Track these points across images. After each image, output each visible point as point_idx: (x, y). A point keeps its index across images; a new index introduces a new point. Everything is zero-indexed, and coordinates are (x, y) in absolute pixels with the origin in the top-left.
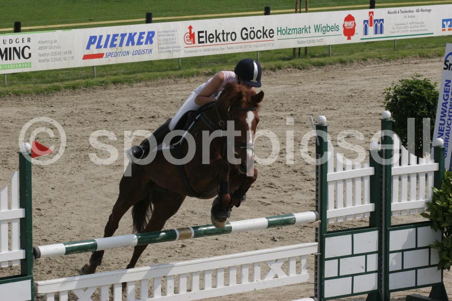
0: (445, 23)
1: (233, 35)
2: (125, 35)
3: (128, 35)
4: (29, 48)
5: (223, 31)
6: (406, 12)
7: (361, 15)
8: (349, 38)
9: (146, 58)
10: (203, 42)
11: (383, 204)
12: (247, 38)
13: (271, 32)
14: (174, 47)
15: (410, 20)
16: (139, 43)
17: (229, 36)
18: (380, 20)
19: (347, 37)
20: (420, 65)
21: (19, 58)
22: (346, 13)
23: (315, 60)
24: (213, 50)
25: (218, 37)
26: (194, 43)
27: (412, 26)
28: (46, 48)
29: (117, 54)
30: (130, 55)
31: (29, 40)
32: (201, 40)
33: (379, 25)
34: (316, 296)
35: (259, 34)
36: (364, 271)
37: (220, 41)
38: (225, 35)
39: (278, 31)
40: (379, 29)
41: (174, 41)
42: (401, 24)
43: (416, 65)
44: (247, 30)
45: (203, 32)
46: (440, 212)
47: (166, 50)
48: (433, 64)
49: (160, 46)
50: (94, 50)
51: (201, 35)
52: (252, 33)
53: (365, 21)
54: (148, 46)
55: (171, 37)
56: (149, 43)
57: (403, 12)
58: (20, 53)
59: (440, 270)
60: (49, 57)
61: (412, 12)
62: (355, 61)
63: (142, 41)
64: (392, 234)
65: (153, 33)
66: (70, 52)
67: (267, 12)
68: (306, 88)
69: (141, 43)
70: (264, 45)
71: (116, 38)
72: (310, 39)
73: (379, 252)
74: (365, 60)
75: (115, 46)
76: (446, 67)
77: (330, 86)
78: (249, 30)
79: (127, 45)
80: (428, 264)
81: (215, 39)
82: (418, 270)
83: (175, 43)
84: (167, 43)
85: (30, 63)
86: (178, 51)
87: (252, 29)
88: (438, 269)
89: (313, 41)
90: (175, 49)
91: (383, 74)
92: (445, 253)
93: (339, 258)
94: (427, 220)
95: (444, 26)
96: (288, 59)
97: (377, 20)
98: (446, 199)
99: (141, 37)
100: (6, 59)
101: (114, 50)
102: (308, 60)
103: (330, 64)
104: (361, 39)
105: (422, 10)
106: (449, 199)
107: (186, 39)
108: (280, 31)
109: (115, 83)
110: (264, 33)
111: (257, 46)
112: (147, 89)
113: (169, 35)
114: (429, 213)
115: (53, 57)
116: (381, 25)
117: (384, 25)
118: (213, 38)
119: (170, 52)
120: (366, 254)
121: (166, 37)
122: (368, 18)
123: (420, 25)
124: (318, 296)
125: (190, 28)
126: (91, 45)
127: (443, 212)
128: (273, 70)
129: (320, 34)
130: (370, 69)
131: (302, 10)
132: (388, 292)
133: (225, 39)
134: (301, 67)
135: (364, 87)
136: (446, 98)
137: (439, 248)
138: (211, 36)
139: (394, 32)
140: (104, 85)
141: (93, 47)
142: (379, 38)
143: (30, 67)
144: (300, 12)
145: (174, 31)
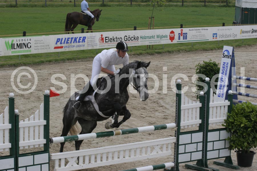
0: (214, 35)
1: (121, 39)
2: (73, 38)
3: (74, 38)
4: (30, 43)
5: (116, 37)
6: (197, 30)
7: (177, 31)
8: (172, 41)
9: (82, 48)
10: (107, 42)
11: (205, 120)
12: (127, 40)
13: (138, 38)
14: (94, 44)
15: (199, 34)
16: (79, 42)
17: (119, 39)
18: (186, 33)
19: (171, 41)
20: (203, 54)
21: (26, 48)
22: (171, 30)
23: (157, 51)
24: (112, 45)
25: (114, 40)
26: (103, 42)
27: (200, 36)
28: (38, 43)
29: (69, 47)
30: (75, 47)
31: (30, 40)
32: (107, 41)
33: (185, 36)
34: (175, 161)
35: (132, 39)
36: (196, 150)
37: (115, 41)
38: (117, 39)
39: (141, 37)
40: (185, 37)
41: (94, 41)
42: (195, 35)
43: (202, 54)
44: (127, 37)
45: (107, 37)
46: (230, 124)
47: (91, 45)
48: (209, 54)
49: (88, 43)
50: (59, 45)
51: (106, 38)
52: (129, 38)
53: (179, 34)
54: (83, 43)
55: (93, 39)
56: (83, 42)
57: (196, 30)
58: (26, 46)
59: (230, 150)
60: (39, 48)
61: (200, 30)
62: (174, 51)
63: (80, 41)
64: (209, 134)
65: (85, 37)
66: (48, 46)
67: (135, 29)
68: (154, 63)
69: (80, 42)
70: (134, 44)
71: (69, 39)
72: (155, 41)
73: (203, 142)
74: (179, 51)
75: (68, 43)
76: (223, 56)
77: (165, 63)
78: (128, 37)
79: (74, 42)
80: (224, 148)
81: (112, 41)
82: (220, 150)
83: (95, 42)
84: (91, 42)
85: (31, 50)
86: (96, 46)
87: (129, 37)
88: (229, 150)
89: (156, 42)
90: (95, 45)
91: (188, 58)
92: (232, 142)
93: (185, 144)
94: (224, 127)
95: (213, 36)
96: (145, 50)
97: (184, 33)
98: (234, 118)
99: (80, 39)
100: (20, 48)
101: (68, 45)
102: (153, 51)
103: (164, 53)
104: (177, 42)
105: (204, 29)
106: (235, 118)
107: (100, 40)
108: (142, 37)
109: (68, 59)
110: (135, 38)
111: (131, 44)
112: (82, 62)
113: (92, 38)
114: (225, 124)
115: (41, 47)
116: (186, 35)
117: (188, 35)
118: (112, 40)
119: (93, 46)
120: (197, 143)
121: (91, 39)
122: (180, 32)
123: (203, 36)
124: (176, 162)
125: (102, 35)
126: (58, 43)
127: (232, 124)
128: (138, 55)
129: (159, 39)
130: (181, 55)
131: (151, 28)
132: (206, 160)
133: (117, 40)
134: (151, 54)
135: (180, 63)
136: (223, 70)
137: (230, 140)
138: (111, 39)
139: (192, 39)
140: (63, 61)
141: (59, 43)
142: (185, 41)
143: (31, 52)
144: (150, 29)
145: (94, 37)
